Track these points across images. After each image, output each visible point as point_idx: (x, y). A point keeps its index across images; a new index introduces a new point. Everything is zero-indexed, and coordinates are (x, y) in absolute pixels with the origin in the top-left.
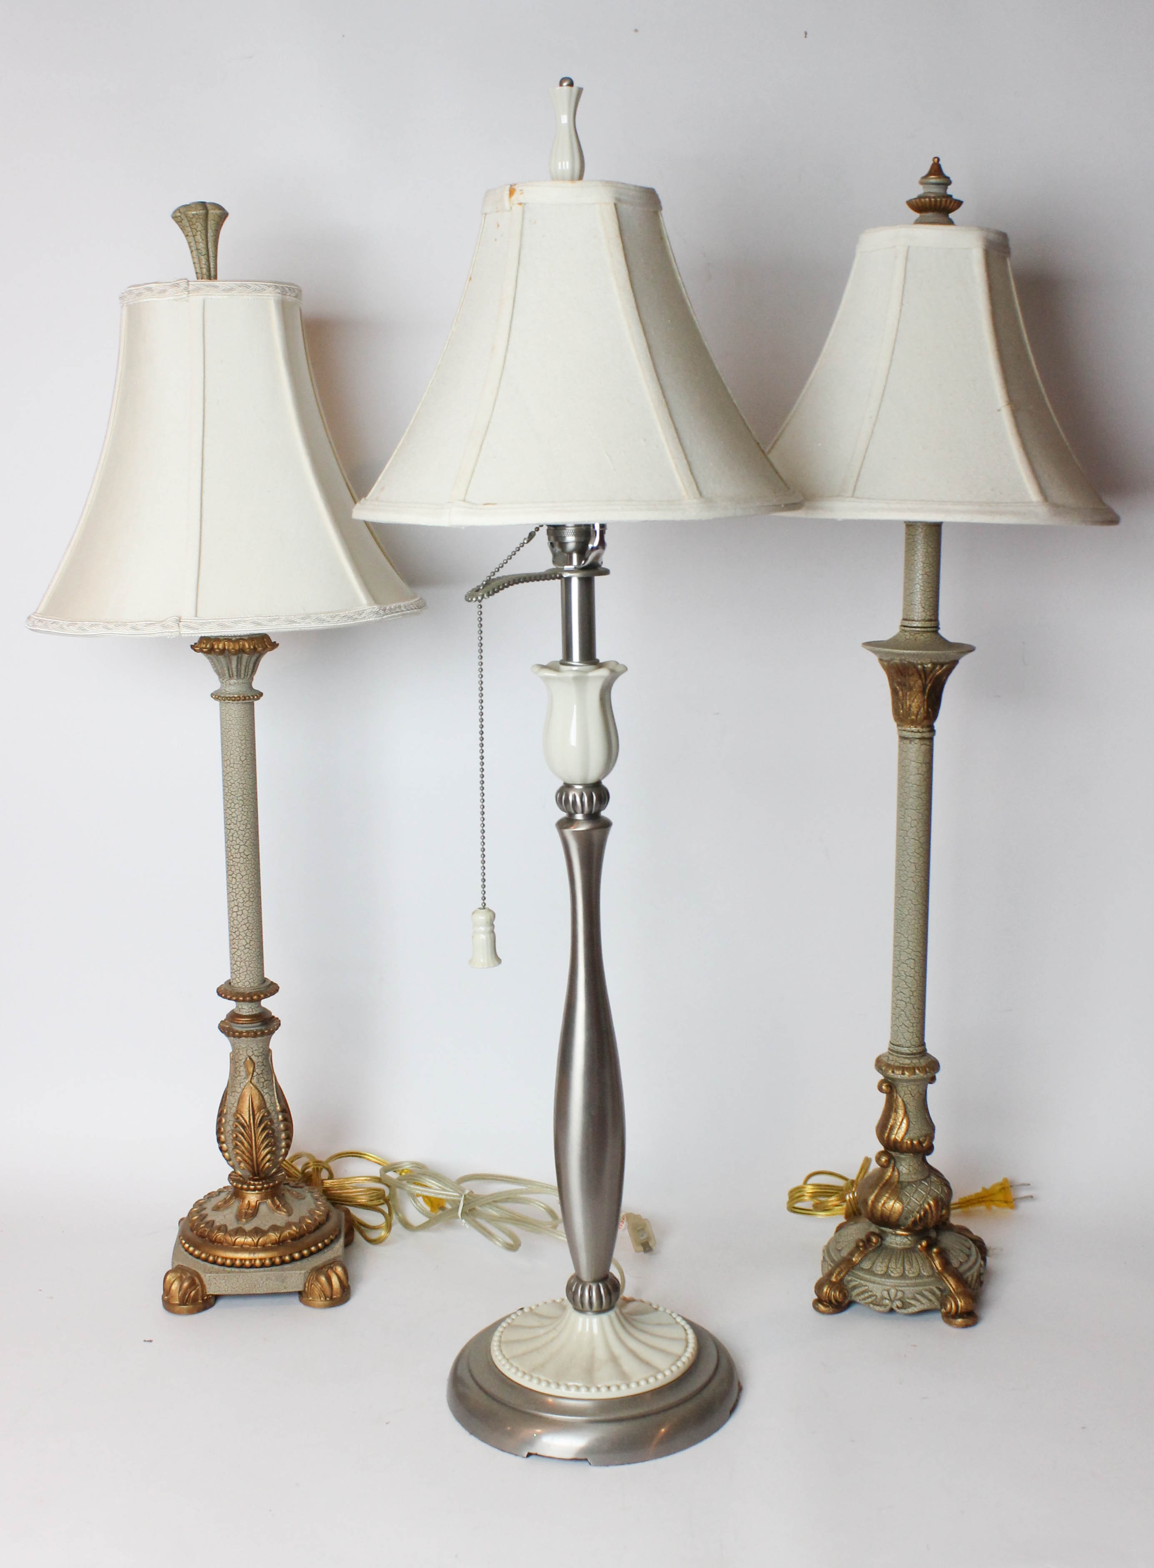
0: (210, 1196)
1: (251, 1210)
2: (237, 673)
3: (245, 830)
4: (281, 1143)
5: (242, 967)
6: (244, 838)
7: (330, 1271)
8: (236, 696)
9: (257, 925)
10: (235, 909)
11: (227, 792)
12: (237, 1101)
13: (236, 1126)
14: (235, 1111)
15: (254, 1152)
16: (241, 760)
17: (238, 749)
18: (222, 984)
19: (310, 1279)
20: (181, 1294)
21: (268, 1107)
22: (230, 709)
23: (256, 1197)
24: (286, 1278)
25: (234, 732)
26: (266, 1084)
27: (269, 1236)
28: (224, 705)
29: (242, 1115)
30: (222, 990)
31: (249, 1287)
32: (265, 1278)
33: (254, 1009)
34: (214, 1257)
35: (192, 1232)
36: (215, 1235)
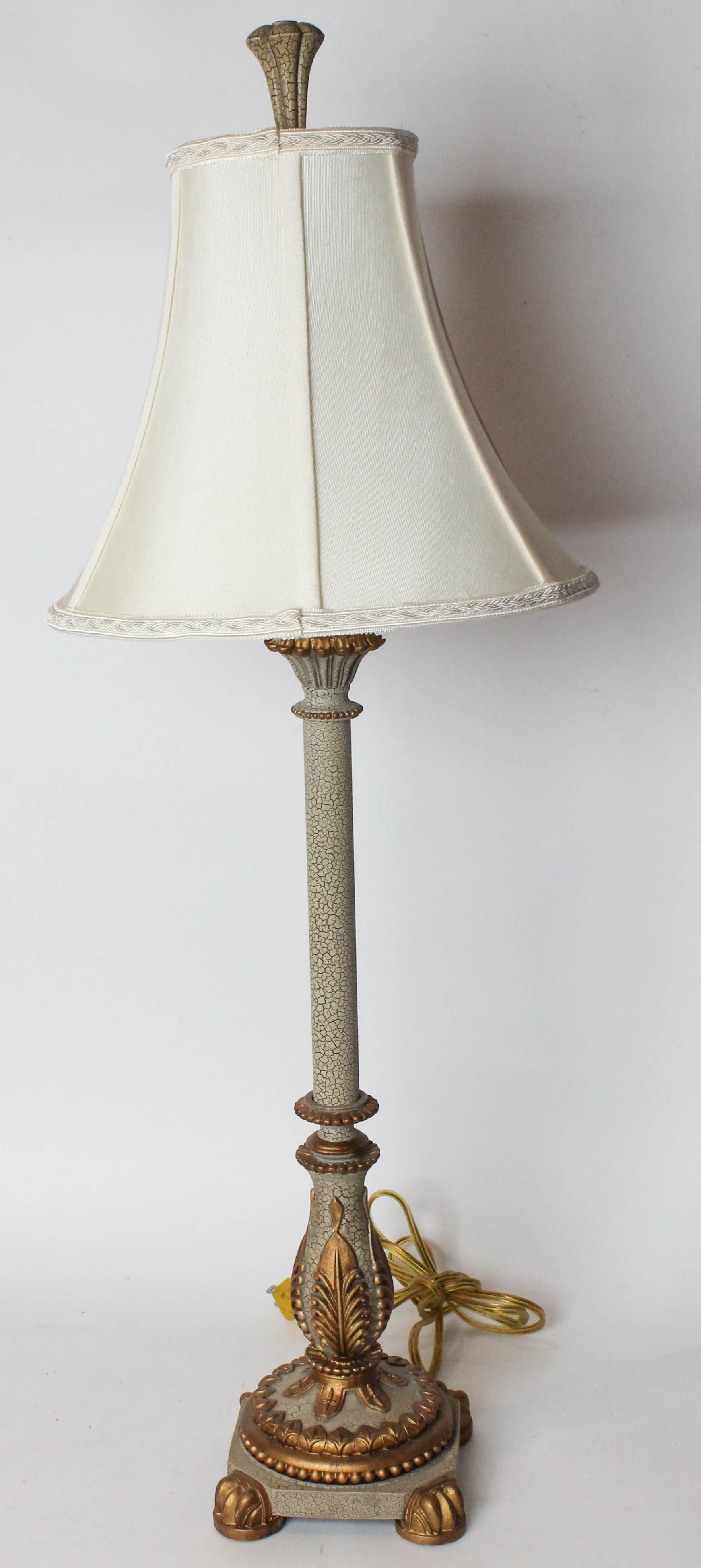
0: (281, 1372)
1: (335, 1401)
2: (327, 680)
3: (336, 894)
4: (377, 1314)
5: (328, 1079)
6: (335, 905)
7: (439, 1495)
8: (327, 712)
9: (351, 1022)
10: (321, 1000)
11: (312, 842)
12: (319, 1256)
13: (317, 1290)
14: (316, 1269)
15: (340, 1327)
16: (331, 799)
17: (327, 784)
18: (301, 1097)
19: (412, 1504)
20: (239, 1513)
21: (360, 1266)
22: (318, 729)
23: (342, 1384)
24: (379, 1500)
25: (322, 760)
26: (359, 1233)
27: (358, 1441)
28: (310, 724)
29: (326, 1275)
30: (302, 1105)
31: (329, 1510)
32: (350, 1500)
33: (344, 1135)
34: (284, 1464)
35: (257, 1424)
36: (286, 1434)
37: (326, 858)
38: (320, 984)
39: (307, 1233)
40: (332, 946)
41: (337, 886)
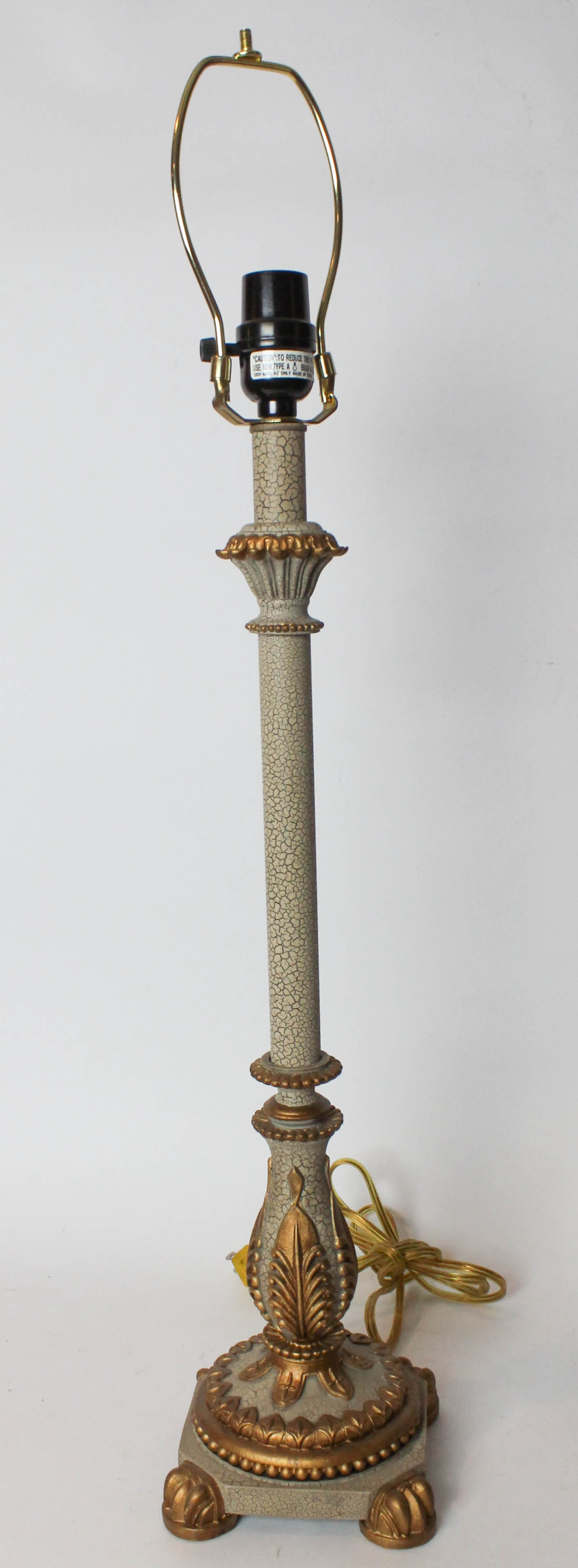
0: (237, 1350)
1: (293, 1387)
2: (284, 588)
3: (294, 831)
4: (339, 1293)
5: (286, 1037)
6: (293, 843)
7: (407, 1493)
8: (283, 624)
9: (312, 974)
10: (279, 950)
11: (268, 772)
12: (277, 1231)
13: (275, 1268)
14: (273, 1246)
15: (300, 1308)
16: (288, 723)
17: (285, 707)
18: (258, 1058)
19: (378, 1502)
20: (188, 1511)
21: (321, 1242)
22: (274, 645)
23: (302, 1368)
24: (342, 1499)
25: (279, 680)
26: (320, 1206)
27: (318, 1433)
28: (265, 640)
29: (284, 1252)
30: (259, 1066)
31: (286, 1509)
32: (310, 1498)
33: (304, 1099)
34: (238, 1457)
35: (210, 1409)
36: (241, 1423)
37: (283, 790)
38: (277, 932)
39: (264, 1204)
40: (290, 888)
41: (296, 822)
